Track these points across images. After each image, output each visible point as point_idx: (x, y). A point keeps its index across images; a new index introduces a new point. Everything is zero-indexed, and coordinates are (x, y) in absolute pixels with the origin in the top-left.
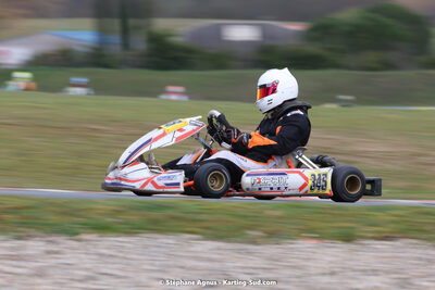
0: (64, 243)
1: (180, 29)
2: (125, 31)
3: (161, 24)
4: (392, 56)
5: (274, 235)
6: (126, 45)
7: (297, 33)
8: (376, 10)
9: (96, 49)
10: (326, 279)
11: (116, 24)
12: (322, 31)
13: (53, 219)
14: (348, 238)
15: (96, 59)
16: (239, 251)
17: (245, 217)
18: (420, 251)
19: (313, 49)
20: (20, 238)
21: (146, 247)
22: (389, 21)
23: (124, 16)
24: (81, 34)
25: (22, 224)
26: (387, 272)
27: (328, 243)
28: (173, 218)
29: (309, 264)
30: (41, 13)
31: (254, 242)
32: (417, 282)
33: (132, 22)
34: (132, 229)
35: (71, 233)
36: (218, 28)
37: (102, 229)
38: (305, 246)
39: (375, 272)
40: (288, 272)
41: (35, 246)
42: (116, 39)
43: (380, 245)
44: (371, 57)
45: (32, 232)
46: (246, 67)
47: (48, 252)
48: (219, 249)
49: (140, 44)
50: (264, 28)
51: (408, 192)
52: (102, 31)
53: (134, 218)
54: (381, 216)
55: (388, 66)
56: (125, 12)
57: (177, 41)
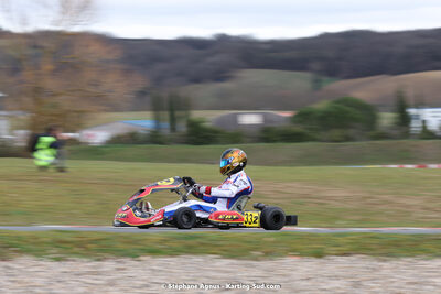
0: (129, 262)
1: (209, 117)
2: (173, 120)
3: (196, 115)
4: (351, 132)
5: (269, 254)
6: (173, 129)
7: (287, 118)
8: (338, 102)
9: (153, 132)
10: (305, 283)
11: (166, 115)
12: (303, 117)
13: (121, 246)
14: (319, 255)
15: (154, 138)
16: (246, 265)
17: (249, 242)
18: (368, 263)
19: (298, 128)
20: (99, 260)
21: (183, 264)
22: (348, 109)
23: (172, 110)
24: (143, 122)
25: (101, 251)
26: (344, 277)
27: (305, 259)
28: (202, 244)
29: (294, 273)
30: (116, 108)
31: (256, 259)
32: (365, 284)
33: (177, 113)
34: (174, 253)
35: (134, 256)
36: (235, 116)
37: (154, 252)
38: (290, 261)
39: (337, 278)
40: (279, 279)
41: (109, 265)
42: (166, 125)
43: (340, 259)
44: (336, 133)
45: (106, 255)
46: (253, 142)
47: (118, 269)
48: (233, 264)
49: (182, 128)
50: (265, 115)
51: (361, 223)
52: (157, 120)
53: (176, 245)
54: (341, 240)
55: (348, 139)
56: (172, 107)
57: (208, 125)
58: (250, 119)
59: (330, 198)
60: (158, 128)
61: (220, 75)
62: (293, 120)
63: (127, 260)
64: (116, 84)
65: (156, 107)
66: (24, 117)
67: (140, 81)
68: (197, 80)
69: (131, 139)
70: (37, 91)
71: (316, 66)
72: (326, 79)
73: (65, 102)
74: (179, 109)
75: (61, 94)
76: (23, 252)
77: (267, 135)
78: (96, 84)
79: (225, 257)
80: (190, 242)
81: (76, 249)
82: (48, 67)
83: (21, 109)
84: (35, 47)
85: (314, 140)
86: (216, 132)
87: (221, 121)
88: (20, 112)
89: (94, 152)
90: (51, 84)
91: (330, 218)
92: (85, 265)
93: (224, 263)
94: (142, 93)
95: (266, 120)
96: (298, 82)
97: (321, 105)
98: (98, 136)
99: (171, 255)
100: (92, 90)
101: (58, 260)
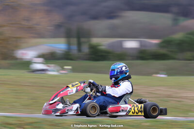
1: (104, 43)
2: (79, 44)
3: (95, 41)
6: (79, 50)
7: (156, 44)
8: (190, 33)
9: (66, 52)
11: (74, 41)
12: (167, 43)
13: (47, 127)
19: (163, 51)
23: (78, 37)
24: (59, 45)
30: (41, 36)
33: (83, 40)
36: (121, 43)
42: (74, 47)
44: (188, 54)
46: (133, 59)
49: (86, 49)
50: (141, 42)
52: (69, 44)
56: (78, 35)
57: (102, 48)
58: (131, 44)
59: (186, 98)
60: (69, 49)
61: (111, 15)
62: (161, 46)
64: (42, 20)
65: (68, 35)
67: (57, 18)
68: (95, 18)
69: (51, 56)
71: (175, 9)
72: (182, 18)
73: (7, 31)
75: (4, 26)
77: (142, 55)
78: (28, 19)
85: (174, 59)
86: (108, 52)
87: (111, 45)
94: (58, 26)
95: (141, 45)
97: (179, 36)
100: (24, 23)
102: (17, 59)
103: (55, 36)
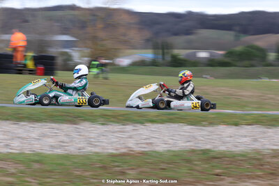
0: (139, 126)
1: (182, 53)
2: (163, 54)
3: (176, 52)
4: (253, 62)
5: (211, 124)
6: (163, 59)
7: (221, 54)
8: (248, 47)
9: (154, 60)
10: (229, 139)
11: (160, 51)
12: (230, 54)
13: (136, 118)
14: (236, 124)
15: (154, 63)
16: (201, 129)
17: (201, 117)
18: (261, 129)
19: (227, 60)
20: (124, 125)
21: (167, 128)
22: (252, 50)
23: (163, 49)
24: (148, 55)
25: (125, 120)
27: (229, 126)
28: (178, 118)
29: (223, 133)
30: (134, 48)
31: (204, 126)
32: (259, 140)
33: (166, 51)
34: (162, 122)
35: (142, 123)
36: (195, 53)
37: (152, 121)
38: (222, 127)
39: (245, 136)
40: (216, 136)
41: (129, 128)
42: (160, 57)
43: (246, 127)
44: (247, 63)
46: (204, 66)
47: (134, 130)
49: (168, 58)
50: (211, 53)
51: (257, 109)
52: (155, 54)
53: (164, 118)
54: (248, 117)
55: (252, 66)
56: (163, 47)
57: (181, 57)
58: (203, 54)
59: (242, 96)
60: (156, 58)
61: (188, 32)
62: (225, 56)
63: (138, 125)
64: (135, 35)
65: (155, 47)
66: (87, 51)
67: (147, 34)
68: (176, 34)
69: (142, 63)
70: (94, 38)
71: (237, 28)
72: (242, 35)
73: (109, 44)
74: (167, 49)
75: (106, 40)
76: (85, 120)
77: (211, 63)
78: (124, 35)
79: (189, 125)
80: (171, 117)
81: (112, 119)
82: (100, 25)
83: (86, 47)
84: (94, 15)
85: (235, 66)
86: (185, 61)
87: (188, 55)
88: (85, 49)
89: (123, 70)
90: (101, 34)
91: (242, 106)
92: (117, 127)
93: (188, 128)
94: (148, 40)
95: (211, 56)
96: (227, 36)
97: (239, 48)
98: (125, 61)
99: (161, 123)
100: (122, 38)
101: (103, 124)
102: (115, 65)
103: (145, 48)
